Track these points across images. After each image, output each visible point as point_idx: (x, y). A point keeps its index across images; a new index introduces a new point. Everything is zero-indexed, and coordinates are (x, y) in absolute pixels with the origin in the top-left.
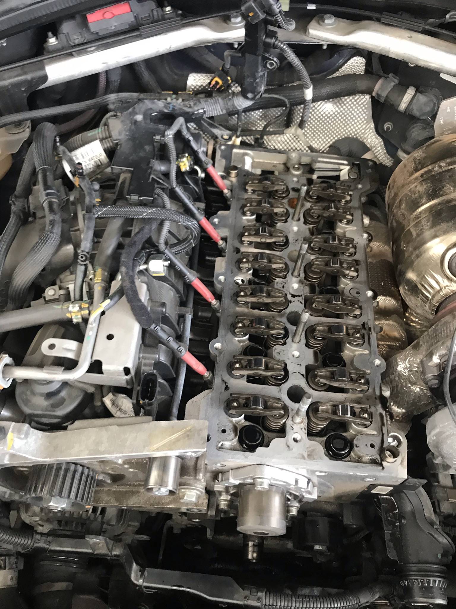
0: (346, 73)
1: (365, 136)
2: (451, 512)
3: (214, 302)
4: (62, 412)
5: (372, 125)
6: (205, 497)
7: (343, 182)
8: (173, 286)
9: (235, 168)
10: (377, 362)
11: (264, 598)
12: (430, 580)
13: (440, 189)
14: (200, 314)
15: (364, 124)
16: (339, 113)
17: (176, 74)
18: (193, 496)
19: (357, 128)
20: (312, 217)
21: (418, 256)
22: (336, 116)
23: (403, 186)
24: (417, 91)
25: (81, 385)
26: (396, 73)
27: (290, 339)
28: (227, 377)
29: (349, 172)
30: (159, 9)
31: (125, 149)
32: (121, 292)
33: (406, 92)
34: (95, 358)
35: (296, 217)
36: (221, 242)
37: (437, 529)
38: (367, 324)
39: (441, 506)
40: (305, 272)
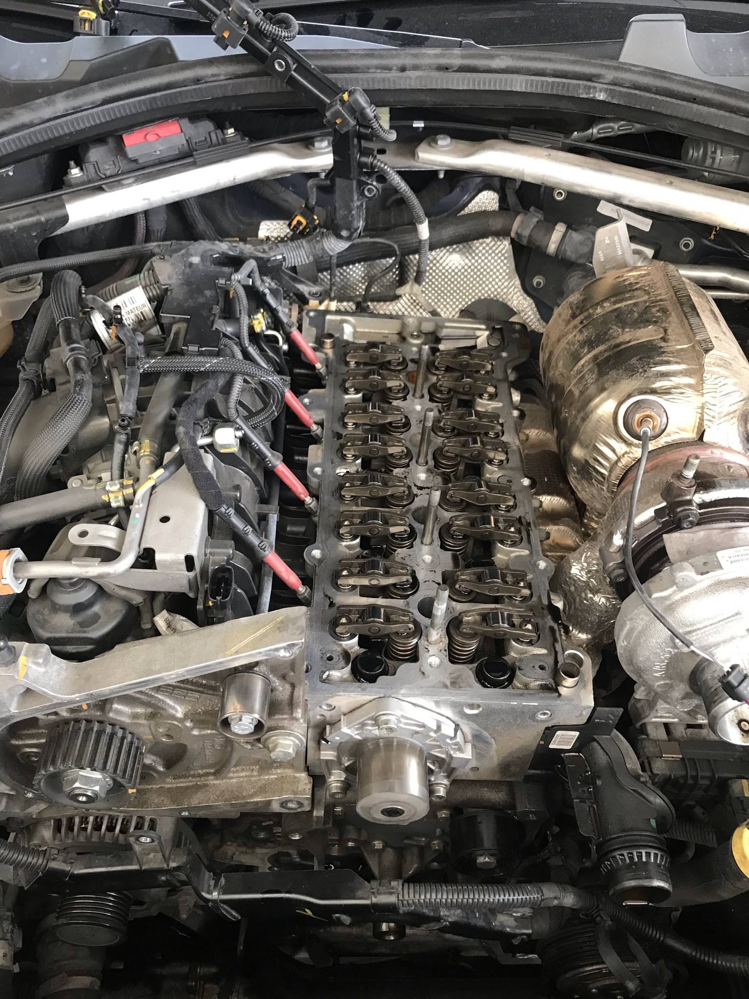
0: (476, 209)
1: (509, 297)
2: (668, 773)
3: (308, 500)
4: (97, 632)
5: (517, 282)
6: (307, 781)
7: (480, 350)
8: (248, 472)
9: (330, 336)
10: (542, 564)
11: (400, 888)
12: (641, 853)
13: (606, 333)
14: (288, 529)
15: (506, 281)
16: (470, 267)
17: (242, 223)
18: (289, 746)
19: (496, 287)
20: (441, 392)
21: (584, 419)
22: (466, 270)
23: (559, 340)
24: (569, 227)
25: (124, 593)
26: (540, 207)
27: (418, 540)
28: (331, 591)
29: (489, 338)
30: (219, 132)
31: (178, 294)
32: (179, 461)
33: (554, 229)
34: (144, 546)
35: (418, 394)
36: (314, 427)
37: (644, 783)
38: (525, 518)
39: (653, 766)
40: (434, 458)
